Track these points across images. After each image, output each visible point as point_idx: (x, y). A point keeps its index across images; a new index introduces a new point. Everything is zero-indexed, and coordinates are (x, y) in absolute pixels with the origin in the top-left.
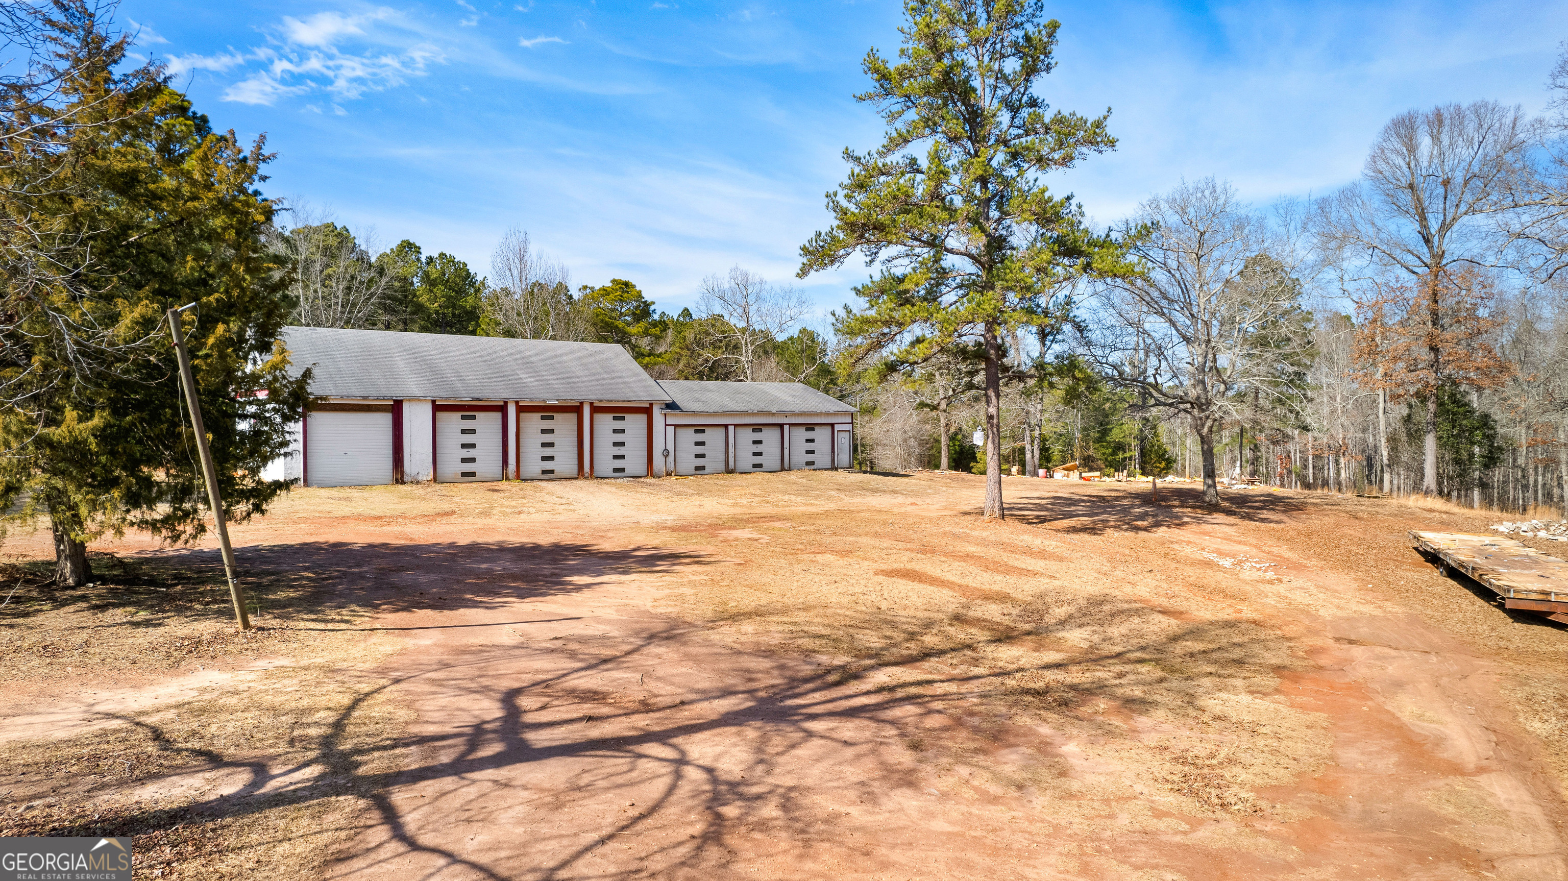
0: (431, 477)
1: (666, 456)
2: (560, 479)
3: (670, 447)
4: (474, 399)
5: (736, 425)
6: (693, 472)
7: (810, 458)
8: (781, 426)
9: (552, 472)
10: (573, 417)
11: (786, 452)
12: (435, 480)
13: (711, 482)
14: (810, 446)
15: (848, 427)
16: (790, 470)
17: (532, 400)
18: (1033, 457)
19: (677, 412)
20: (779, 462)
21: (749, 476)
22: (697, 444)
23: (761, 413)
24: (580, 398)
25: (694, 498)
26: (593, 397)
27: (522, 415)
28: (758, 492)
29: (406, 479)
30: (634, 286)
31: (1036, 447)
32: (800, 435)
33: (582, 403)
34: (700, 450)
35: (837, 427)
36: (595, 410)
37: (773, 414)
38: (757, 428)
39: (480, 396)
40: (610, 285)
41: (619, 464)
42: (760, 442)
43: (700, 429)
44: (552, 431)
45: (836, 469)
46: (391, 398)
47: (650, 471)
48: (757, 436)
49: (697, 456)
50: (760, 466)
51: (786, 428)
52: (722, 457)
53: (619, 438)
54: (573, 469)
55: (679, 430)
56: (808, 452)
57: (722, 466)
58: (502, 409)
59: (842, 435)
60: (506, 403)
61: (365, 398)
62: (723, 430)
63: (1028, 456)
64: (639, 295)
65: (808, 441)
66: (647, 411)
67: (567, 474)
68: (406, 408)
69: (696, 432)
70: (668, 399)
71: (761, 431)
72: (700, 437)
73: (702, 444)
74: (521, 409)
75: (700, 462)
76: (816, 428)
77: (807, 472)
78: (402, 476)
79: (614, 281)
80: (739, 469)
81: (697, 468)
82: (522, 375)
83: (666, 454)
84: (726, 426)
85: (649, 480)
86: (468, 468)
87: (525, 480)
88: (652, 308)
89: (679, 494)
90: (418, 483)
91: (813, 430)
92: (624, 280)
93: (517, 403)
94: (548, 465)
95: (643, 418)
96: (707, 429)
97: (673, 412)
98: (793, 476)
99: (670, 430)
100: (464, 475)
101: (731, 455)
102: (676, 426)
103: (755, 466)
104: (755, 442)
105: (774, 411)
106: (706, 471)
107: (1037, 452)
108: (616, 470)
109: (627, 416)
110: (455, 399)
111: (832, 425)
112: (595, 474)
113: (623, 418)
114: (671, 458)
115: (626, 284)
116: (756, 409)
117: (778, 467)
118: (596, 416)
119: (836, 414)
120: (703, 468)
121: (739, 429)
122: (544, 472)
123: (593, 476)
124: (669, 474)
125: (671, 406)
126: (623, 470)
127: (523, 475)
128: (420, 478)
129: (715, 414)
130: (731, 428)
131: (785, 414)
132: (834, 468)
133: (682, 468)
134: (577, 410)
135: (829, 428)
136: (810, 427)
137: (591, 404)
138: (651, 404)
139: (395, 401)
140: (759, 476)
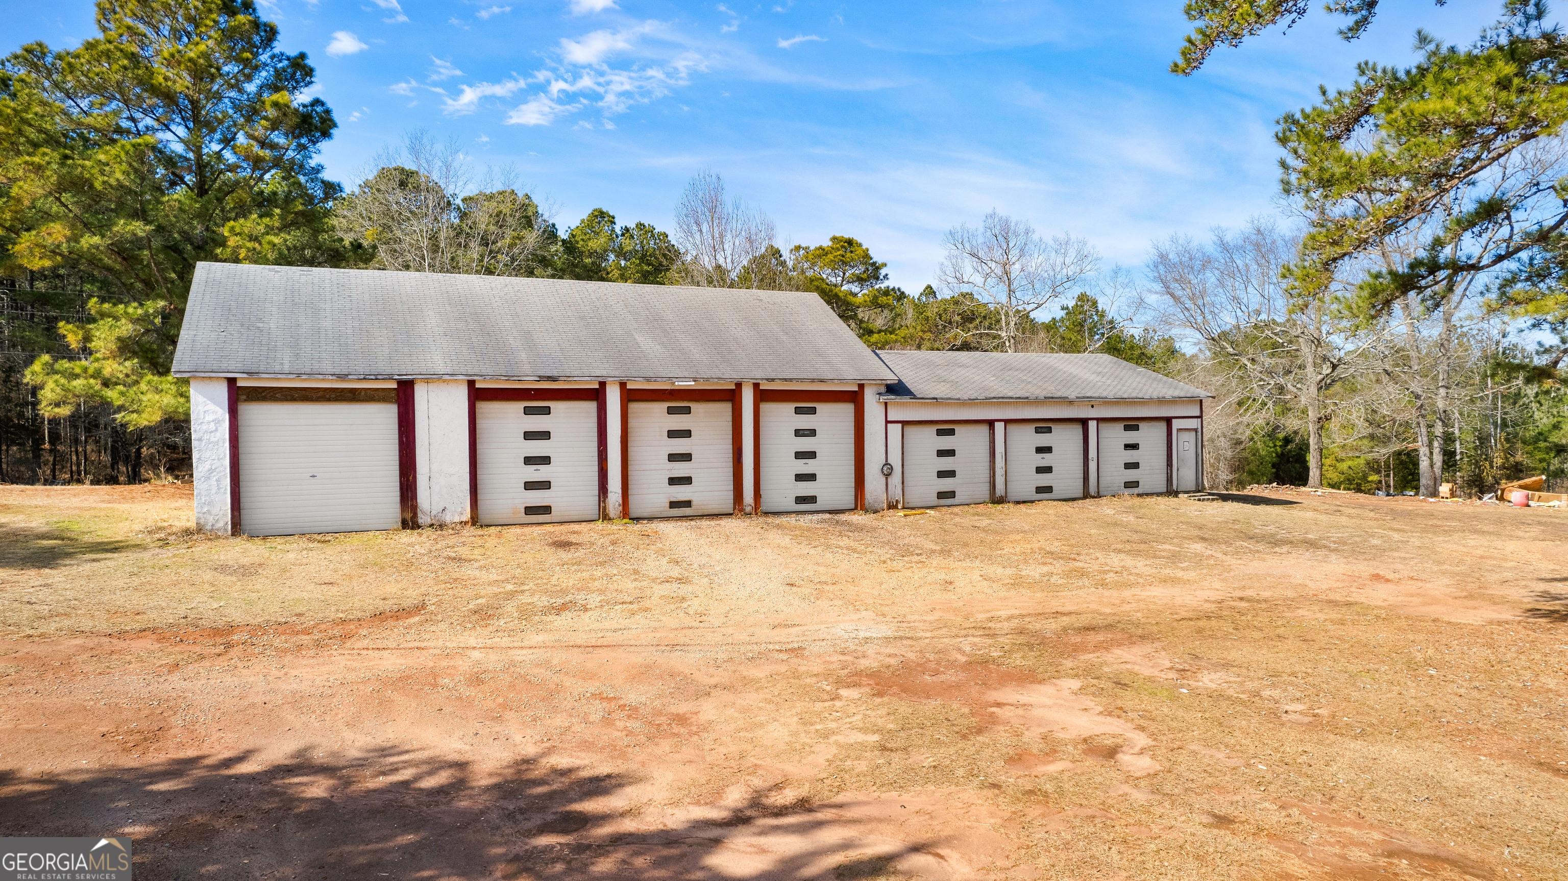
0: (467, 516)
1: (887, 475)
2: (702, 516)
3: (895, 460)
4: (542, 378)
5: (1007, 422)
6: (934, 500)
7: (1132, 475)
8: (1084, 422)
9: (688, 504)
10: (725, 409)
11: (1093, 466)
12: (475, 520)
13: (967, 521)
14: (1131, 457)
15: (1194, 424)
16: (1099, 496)
17: (648, 379)
18: (1432, 465)
19: (906, 399)
20: (1080, 482)
21: (1032, 510)
22: (941, 453)
23: (1050, 400)
24: (736, 376)
25: (936, 561)
26: (758, 374)
27: (634, 407)
28: (1055, 546)
29: (423, 519)
30: (860, 245)
31: (1436, 451)
32: (1116, 436)
33: (739, 385)
34: (946, 463)
35: (1176, 424)
36: (763, 396)
37: (1071, 403)
38: (1044, 426)
39: (554, 373)
40: (830, 243)
41: (806, 489)
42: (1048, 450)
43: (946, 429)
44: (687, 434)
45: (1176, 494)
46: (390, 378)
47: (860, 503)
48: (1044, 440)
49: (942, 474)
50: (1049, 489)
51: (1092, 425)
52: (985, 475)
53: (806, 444)
54: (722, 497)
55: (909, 430)
56: (1128, 466)
57: (983, 491)
58: (597, 395)
59: (1185, 436)
60: (603, 384)
61: (342, 377)
62: (985, 429)
63: (1424, 464)
64: (866, 256)
65: (1128, 447)
66: (855, 398)
67: (715, 508)
68: (421, 394)
69: (940, 433)
70: (891, 378)
71: (1049, 430)
72: (946, 443)
73: (951, 453)
74: (630, 396)
75: (946, 484)
76: (1142, 425)
77: (1129, 501)
78: (415, 515)
79: (834, 239)
80: (1013, 496)
81: (941, 495)
82: (639, 338)
83: (887, 471)
84: (991, 423)
85: (857, 518)
86: (537, 498)
87: (637, 519)
88: (883, 272)
89: (906, 551)
90: (441, 526)
91: (1136, 428)
92: (847, 236)
93: (623, 385)
94: (681, 493)
95: (847, 409)
96: (958, 428)
97: (899, 399)
98: (1106, 508)
99: (895, 430)
100: (529, 510)
101: (999, 472)
102: (904, 423)
103: (1040, 490)
104: (1040, 450)
105: (1072, 395)
106: (956, 500)
107: (1438, 459)
108: (800, 500)
109: (820, 407)
110: (509, 378)
111: (1168, 421)
112: (764, 507)
113: (813, 411)
114: (896, 479)
115: (850, 242)
116: (1042, 394)
117: (1079, 492)
118: (765, 407)
119: (1175, 401)
120: (952, 494)
121: (1012, 428)
122: (673, 505)
123: (759, 510)
124: (892, 506)
125: (896, 389)
126: (812, 499)
127: (636, 508)
128: (448, 518)
129: (972, 402)
130: (1000, 427)
131: (1092, 401)
132: (1171, 492)
133: (914, 498)
134: (732, 396)
135: (1163, 426)
136: (1131, 424)
137: (756, 386)
138: (861, 387)
139: (400, 382)
140: (1048, 510)
